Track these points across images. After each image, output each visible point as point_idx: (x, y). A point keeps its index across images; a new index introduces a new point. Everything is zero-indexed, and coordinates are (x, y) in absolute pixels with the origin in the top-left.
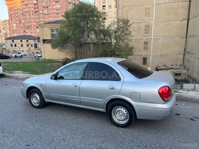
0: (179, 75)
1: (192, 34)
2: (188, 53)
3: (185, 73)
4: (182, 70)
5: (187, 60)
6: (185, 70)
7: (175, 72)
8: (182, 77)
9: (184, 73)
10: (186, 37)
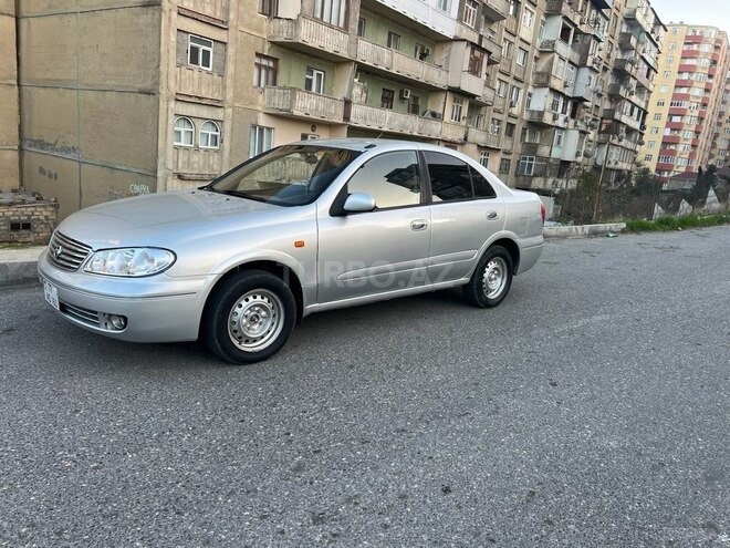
0: (27, 226)
1: (48, 76)
2: (41, 144)
3: (46, 217)
4: (33, 209)
5: (42, 171)
6: (43, 207)
7: (8, 217)
8: (38, 233)
9: (42, 218)
10: (18, 85)
